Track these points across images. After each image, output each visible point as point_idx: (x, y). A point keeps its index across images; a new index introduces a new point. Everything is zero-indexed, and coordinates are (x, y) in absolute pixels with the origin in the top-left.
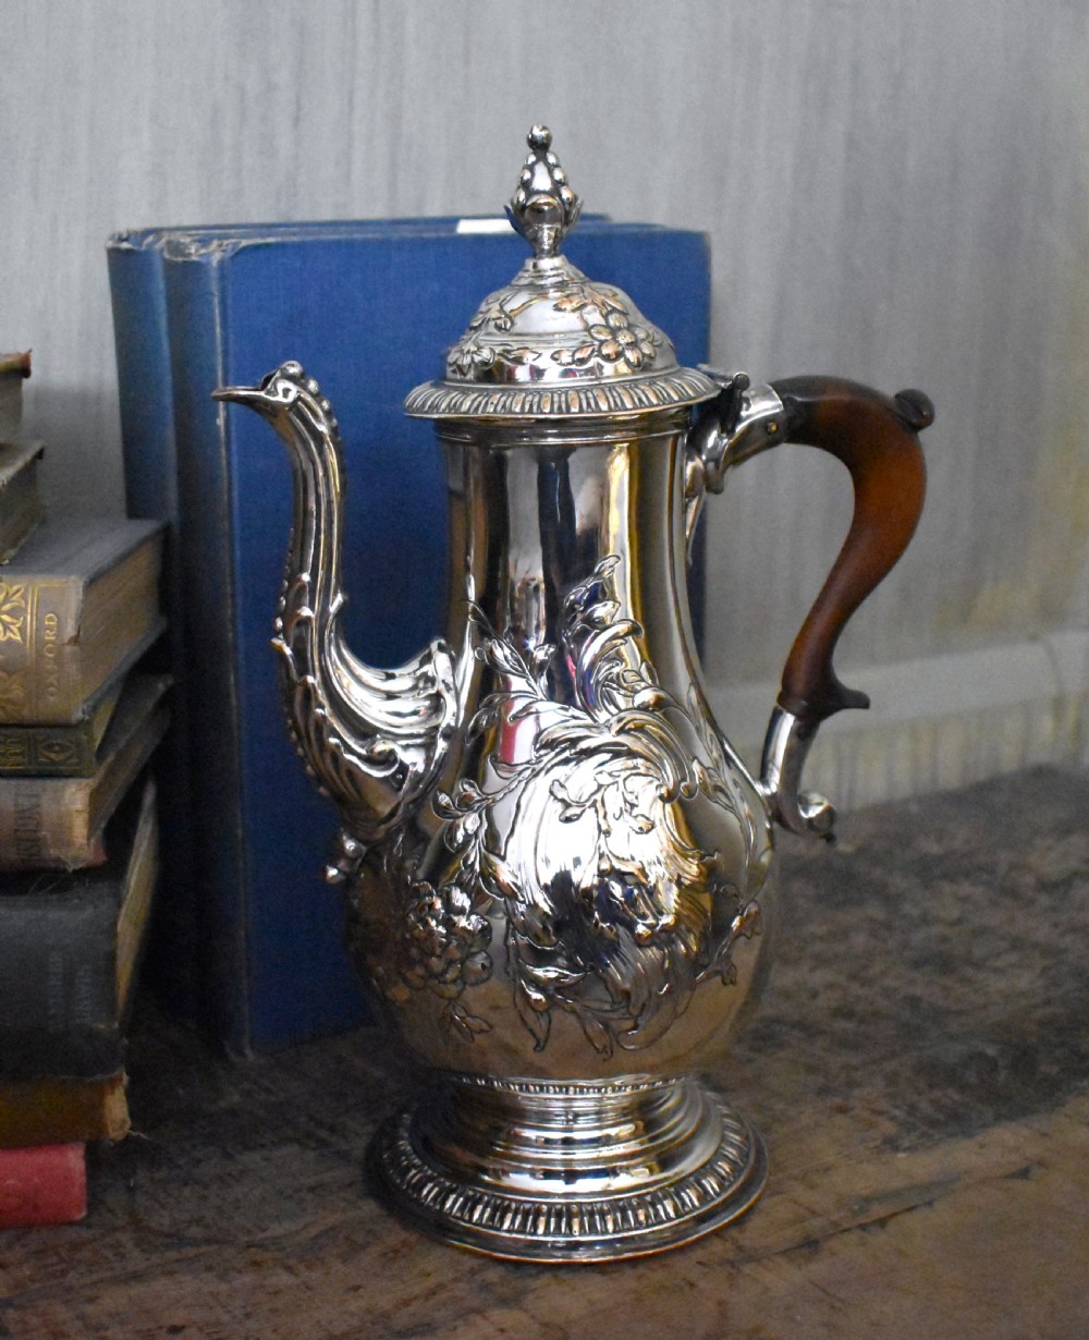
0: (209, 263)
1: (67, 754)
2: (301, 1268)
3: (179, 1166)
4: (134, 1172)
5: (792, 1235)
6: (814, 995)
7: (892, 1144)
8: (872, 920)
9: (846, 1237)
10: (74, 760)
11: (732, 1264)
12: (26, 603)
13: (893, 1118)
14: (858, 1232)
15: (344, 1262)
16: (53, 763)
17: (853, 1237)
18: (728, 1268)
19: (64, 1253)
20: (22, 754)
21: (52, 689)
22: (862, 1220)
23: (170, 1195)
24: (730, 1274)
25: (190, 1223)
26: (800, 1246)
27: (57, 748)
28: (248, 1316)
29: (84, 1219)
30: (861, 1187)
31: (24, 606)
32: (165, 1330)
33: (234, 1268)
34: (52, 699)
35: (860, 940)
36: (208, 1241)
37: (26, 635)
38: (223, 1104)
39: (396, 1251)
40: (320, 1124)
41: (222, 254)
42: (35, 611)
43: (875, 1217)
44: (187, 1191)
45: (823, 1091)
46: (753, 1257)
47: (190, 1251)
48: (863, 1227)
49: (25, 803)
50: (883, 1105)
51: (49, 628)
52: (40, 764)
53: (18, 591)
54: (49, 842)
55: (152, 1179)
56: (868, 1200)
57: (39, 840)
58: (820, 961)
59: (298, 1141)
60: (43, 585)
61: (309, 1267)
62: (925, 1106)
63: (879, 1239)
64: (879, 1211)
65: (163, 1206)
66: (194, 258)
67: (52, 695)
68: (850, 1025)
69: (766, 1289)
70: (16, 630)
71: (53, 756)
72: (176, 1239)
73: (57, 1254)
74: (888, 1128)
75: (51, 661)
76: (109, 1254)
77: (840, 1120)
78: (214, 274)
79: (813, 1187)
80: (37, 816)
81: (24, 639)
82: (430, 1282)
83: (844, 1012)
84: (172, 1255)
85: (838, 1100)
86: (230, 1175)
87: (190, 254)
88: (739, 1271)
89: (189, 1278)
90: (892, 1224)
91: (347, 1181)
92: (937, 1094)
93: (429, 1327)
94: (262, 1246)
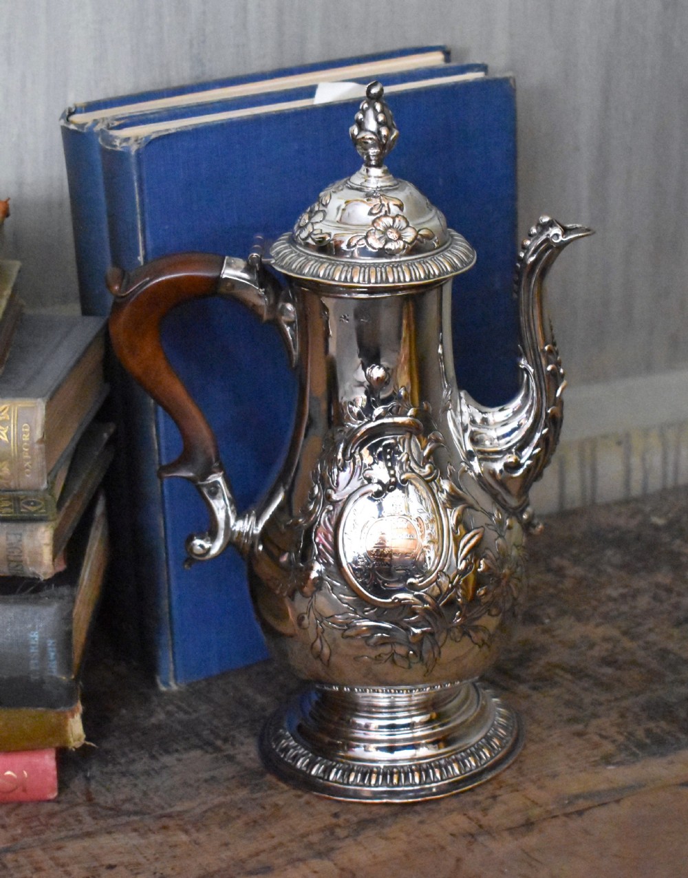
0: (129, 153)
1: (39, 507)
2: (193, 830)
3: (119, 763)
4: (90, 768)
5: (519, 818)
6: (592, 646)
7: (607, 760)
8: (658, 585)
9: (554, 821)
10: (43, 511)
11: (472, 835)
12: (10, 417)
13: (614, 741)
14: (564, 819)
15: (221, 828)
16: (30, 512)
17: (558, 822)
18: (469, 838)
19: (42, 819)
20: (10, 507)
21: (28, 470)
22: (570, 809)
23: (113, 783)
24: (470, 842)
25: (124, 801)
26: (523, 825)
27: (32, 503)
28: (157, 859)
29: (56, 798)
30: (575, 788)
31: (8, 418)
32: (104, 867)
33: (150, 830)
34: (28, 476)
35: (643, 602)
36: (136, 813)
37: (10, 437)
38: (153, 720)
39: (255, 822)
40: (217, 736)
41: (138, 146)
42: (16, 422)
43: (577, 809)
44: (124, 781)
45: (573, 720)
46: (488, 831)
47: (124, 819)
48: (567, 815)
49: (13, 539)
50: (612, 731)
51: (26, 433)
52: (22, 513)
53: (4, 409)
54: (28, 563)
55: (102, 772)
56: (577, 797)
57: (22, 561)
58: (607, 618)
59: (200, 747)
60: (20, 405)
61: (198, 831)
62: (640, 734)
63: (576, 824)
64: (582, 804)
65: (108, 790)
66: (119, 149)
67: (28, 473)
68: (609, 671)
69: (491, 853)
70: (4, 434)
71: (30, 508)
72: (116, 811)
73: (39, 819)
74: (608, 747)
75: (27, 453)
76: (71, 820)
77: (578, 741)
78: (133, 160)
79: (541, 788)
80: (20, 547)
81: (10, 440)
82: (275, 841)
83: (608, 661)
84: (111, 821)
85: (580, 727)
86: (153, 769)
87: (115, 146)
88: (476, 840)
89: (122, 836)
90: (587, 813)
91: (230, 776)
92: (652, 725)
93: (268, 869)
94: (169, 816)
